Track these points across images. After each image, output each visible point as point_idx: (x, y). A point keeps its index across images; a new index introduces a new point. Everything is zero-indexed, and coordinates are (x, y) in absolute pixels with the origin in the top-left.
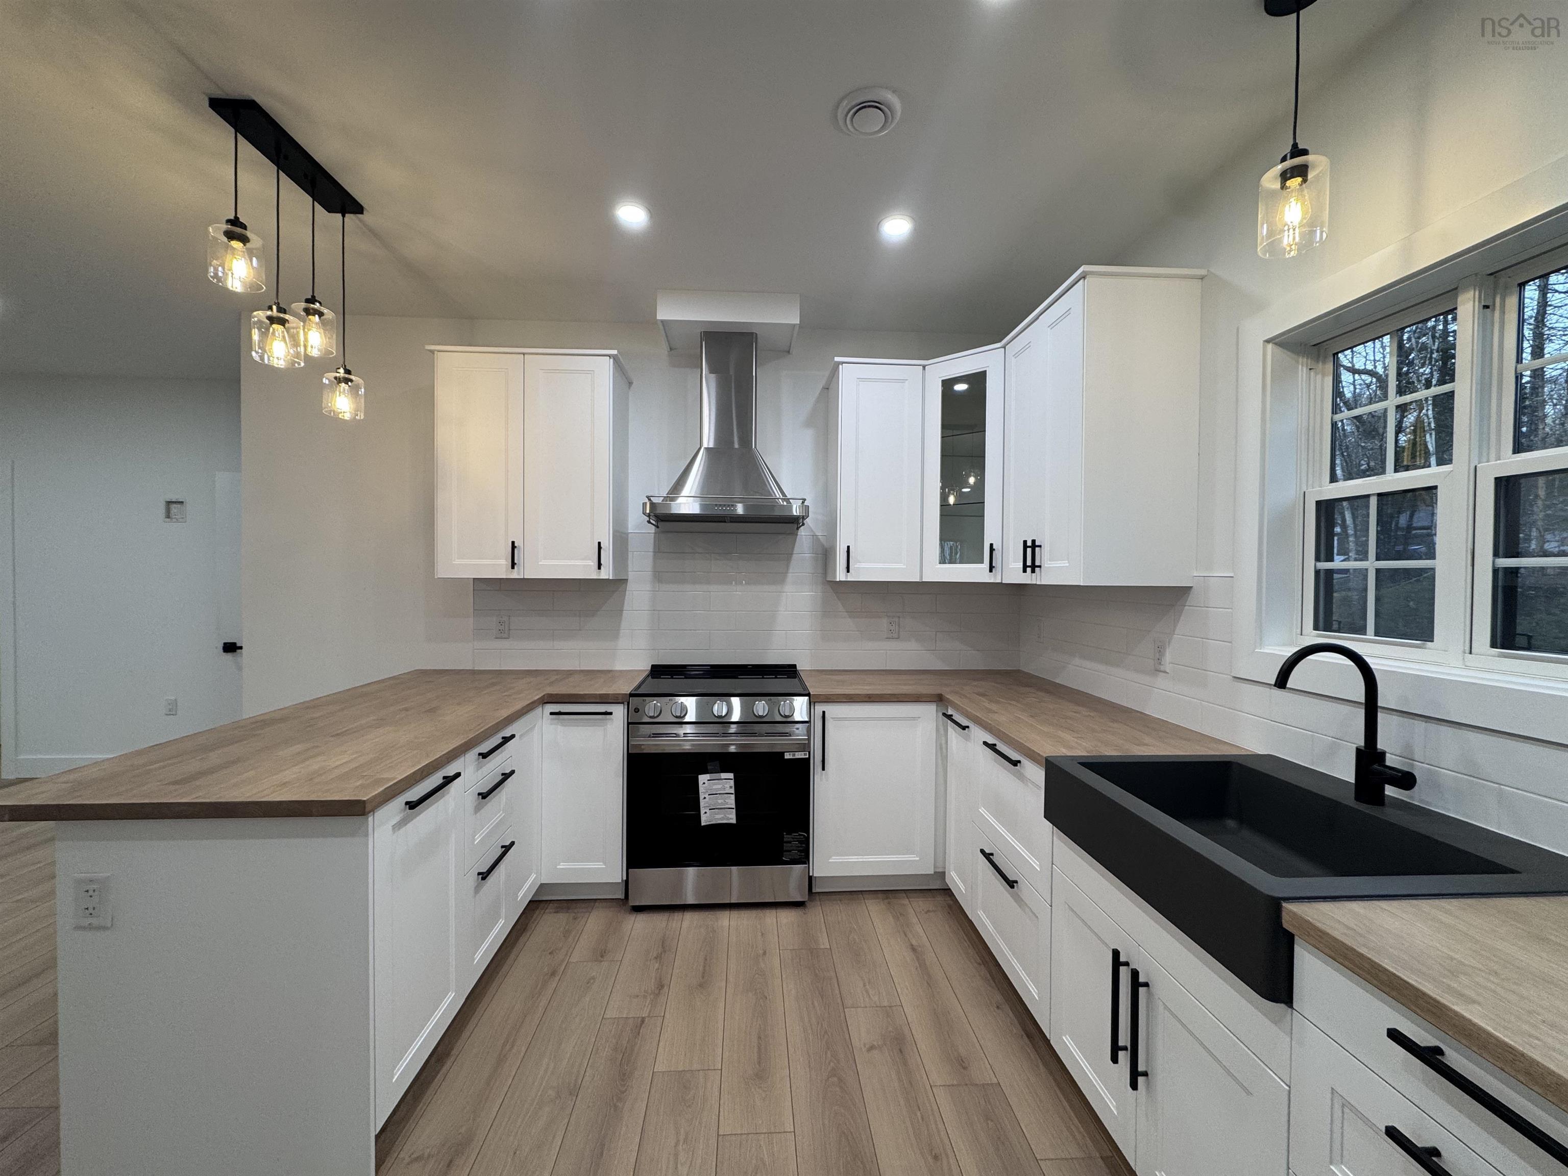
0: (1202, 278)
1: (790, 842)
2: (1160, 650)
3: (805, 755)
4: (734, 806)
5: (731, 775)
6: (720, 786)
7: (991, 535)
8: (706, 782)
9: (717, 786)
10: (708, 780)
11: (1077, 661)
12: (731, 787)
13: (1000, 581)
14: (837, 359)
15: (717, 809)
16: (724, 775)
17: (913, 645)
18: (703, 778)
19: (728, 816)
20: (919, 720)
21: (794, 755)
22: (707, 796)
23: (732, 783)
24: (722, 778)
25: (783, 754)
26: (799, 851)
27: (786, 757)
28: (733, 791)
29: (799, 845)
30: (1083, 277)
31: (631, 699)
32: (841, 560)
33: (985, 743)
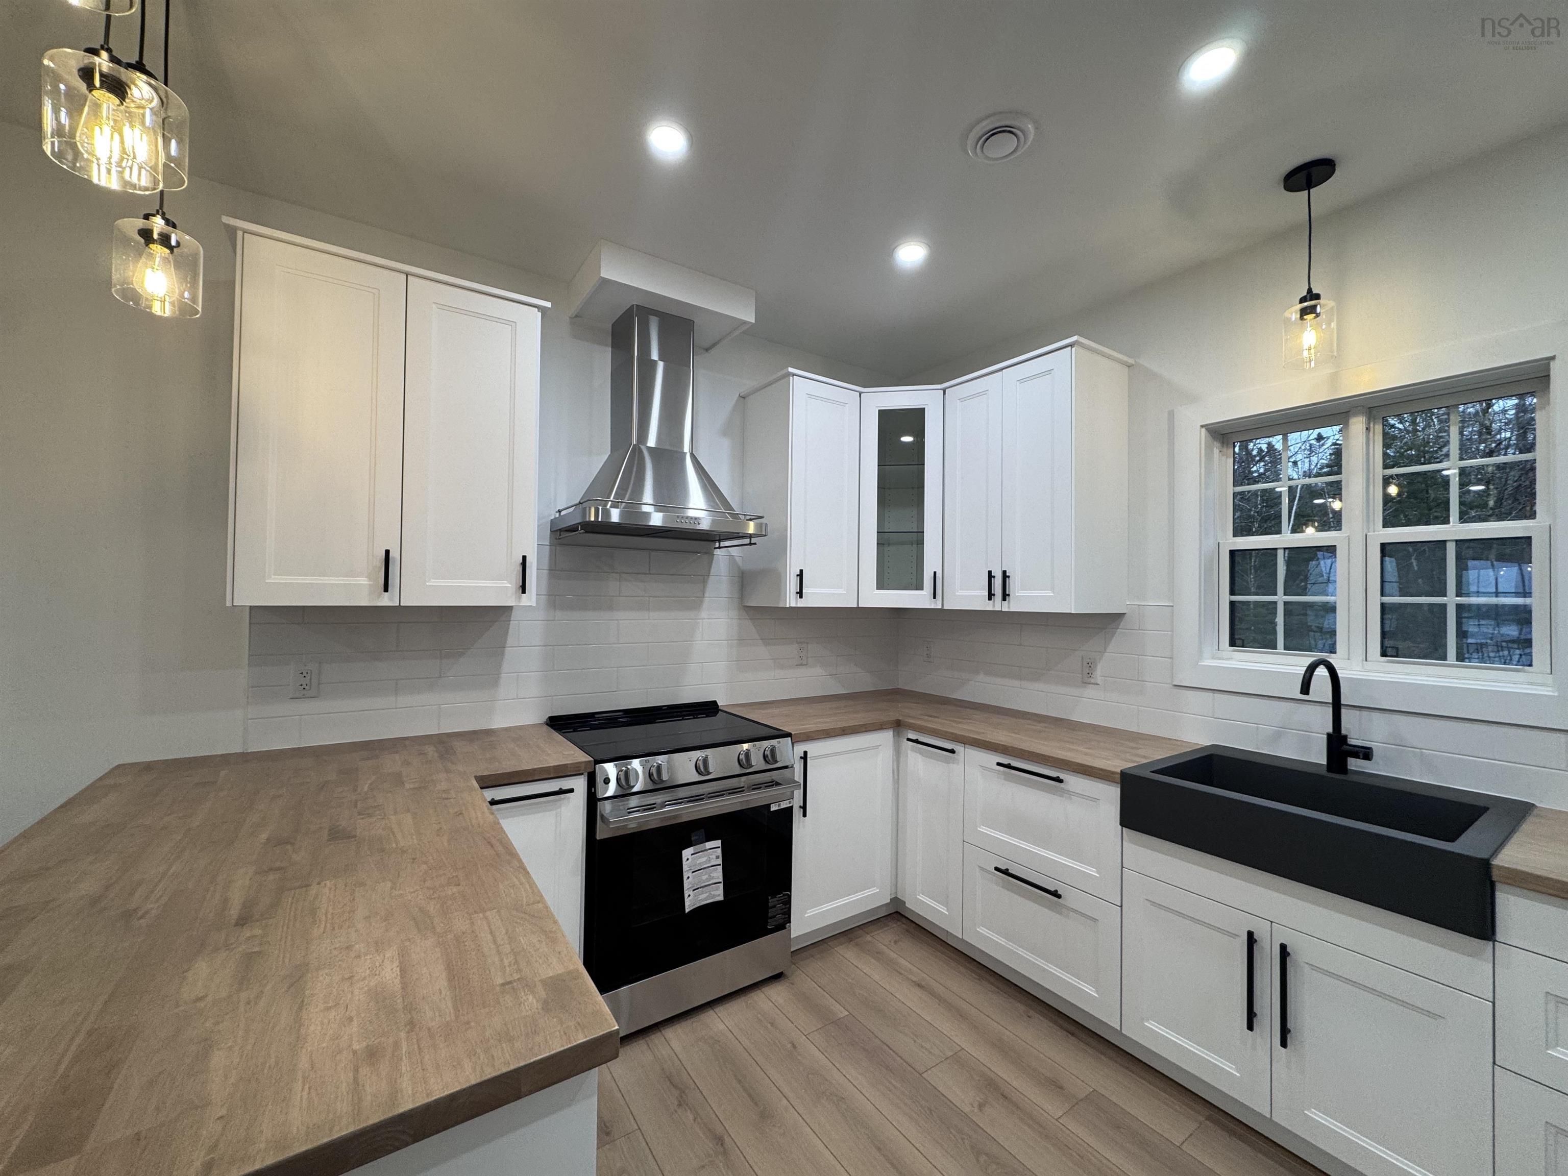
0: (1129, 366)
1: (774, 906)
2: (1092, 666)
3: (790, 803)
4: (721, 880)
5: (718, 843)
6: (704, 859)
7: (931, 563)
8: (690, 857)
9: (702, 859)
10: (692, 855)
12: (717, 857)
13: (940, 607)
14: (791, 370)
15: (701, 887)
16: (709, 845)
17: (819, 670)
18: (687, 853)
19: (712, 893)
20: (880, 748)
21: (779, 805)
22: (690, 874)
23: (719, 851)
24: (708, 848)
25: (769, 806)
26: (783, 914)
27: (772, 810)
28: (720, 861)
29: (784, 907)
30: (1071, 345)
31: (597, 766)
32: (792, 585)
33: (999, 764)
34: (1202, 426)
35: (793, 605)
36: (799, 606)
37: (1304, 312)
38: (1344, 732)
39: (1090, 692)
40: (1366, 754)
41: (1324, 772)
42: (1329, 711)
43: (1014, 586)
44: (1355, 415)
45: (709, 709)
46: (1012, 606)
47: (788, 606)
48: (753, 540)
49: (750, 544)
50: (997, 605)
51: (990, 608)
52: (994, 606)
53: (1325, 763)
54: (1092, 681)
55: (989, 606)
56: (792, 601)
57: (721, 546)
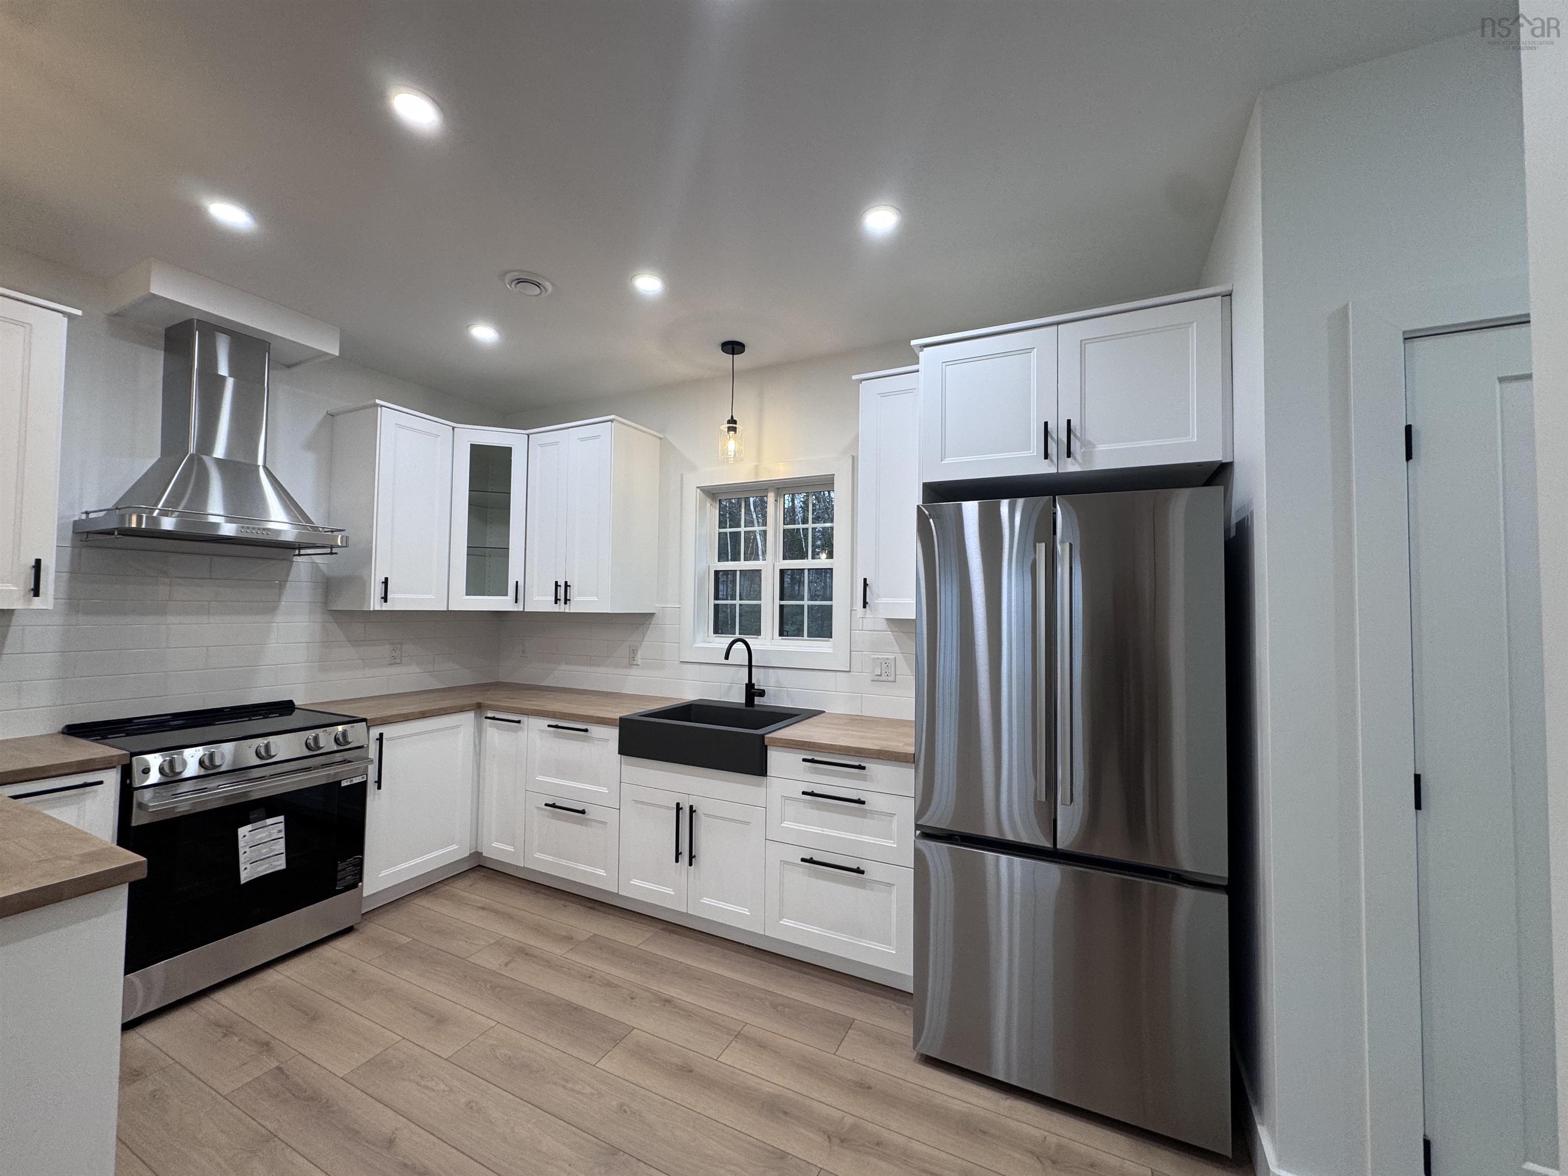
0: (661, 439)
1: (344, 869)
2: (634, 652)
3: (363, 778)
4: (283, 851)
5: (281, 818)
6: (264, 835)
7: (515, 574)
8: (247, 834)
9: (262, 835)
10: (250, 831)
11: (564, 667)
12: (280, 831)
13: (522, 610)
14: (378, 401)
15: (260, 860)
16: (269, 821)
17: (414, 669)
18: (243, 831)
19: (273, 863)
20: (462, 727)
21: (352, 781)
22: (247, 849)
23: (282, 826)
24: (268, 824)
25: (340, 782)
26: (353, 875)
27: (343, 785)
28: (282, 834)
29: (354, 869)
30: (612, 421)
31: (134, 758)
32: (376, 590)
33: (549, 726)
34: (698, 487)
35: (377, 608)
36: (383, 609)
38: (753, 682)
39: (633, 671)
40: (762, 693)
41: (744, 707)
43: (573, 593)
44: (770, 492)
45: (286, 708)
46: (573, 608)
47: (372, 609)
48: (334, 550)
49: (331, 553)
51: (557, 610)
52: (560, 609)
53: (744, 702)
54: (635, 663)
55: (556, 609)
56: (375, 604)
57: (301, 553)
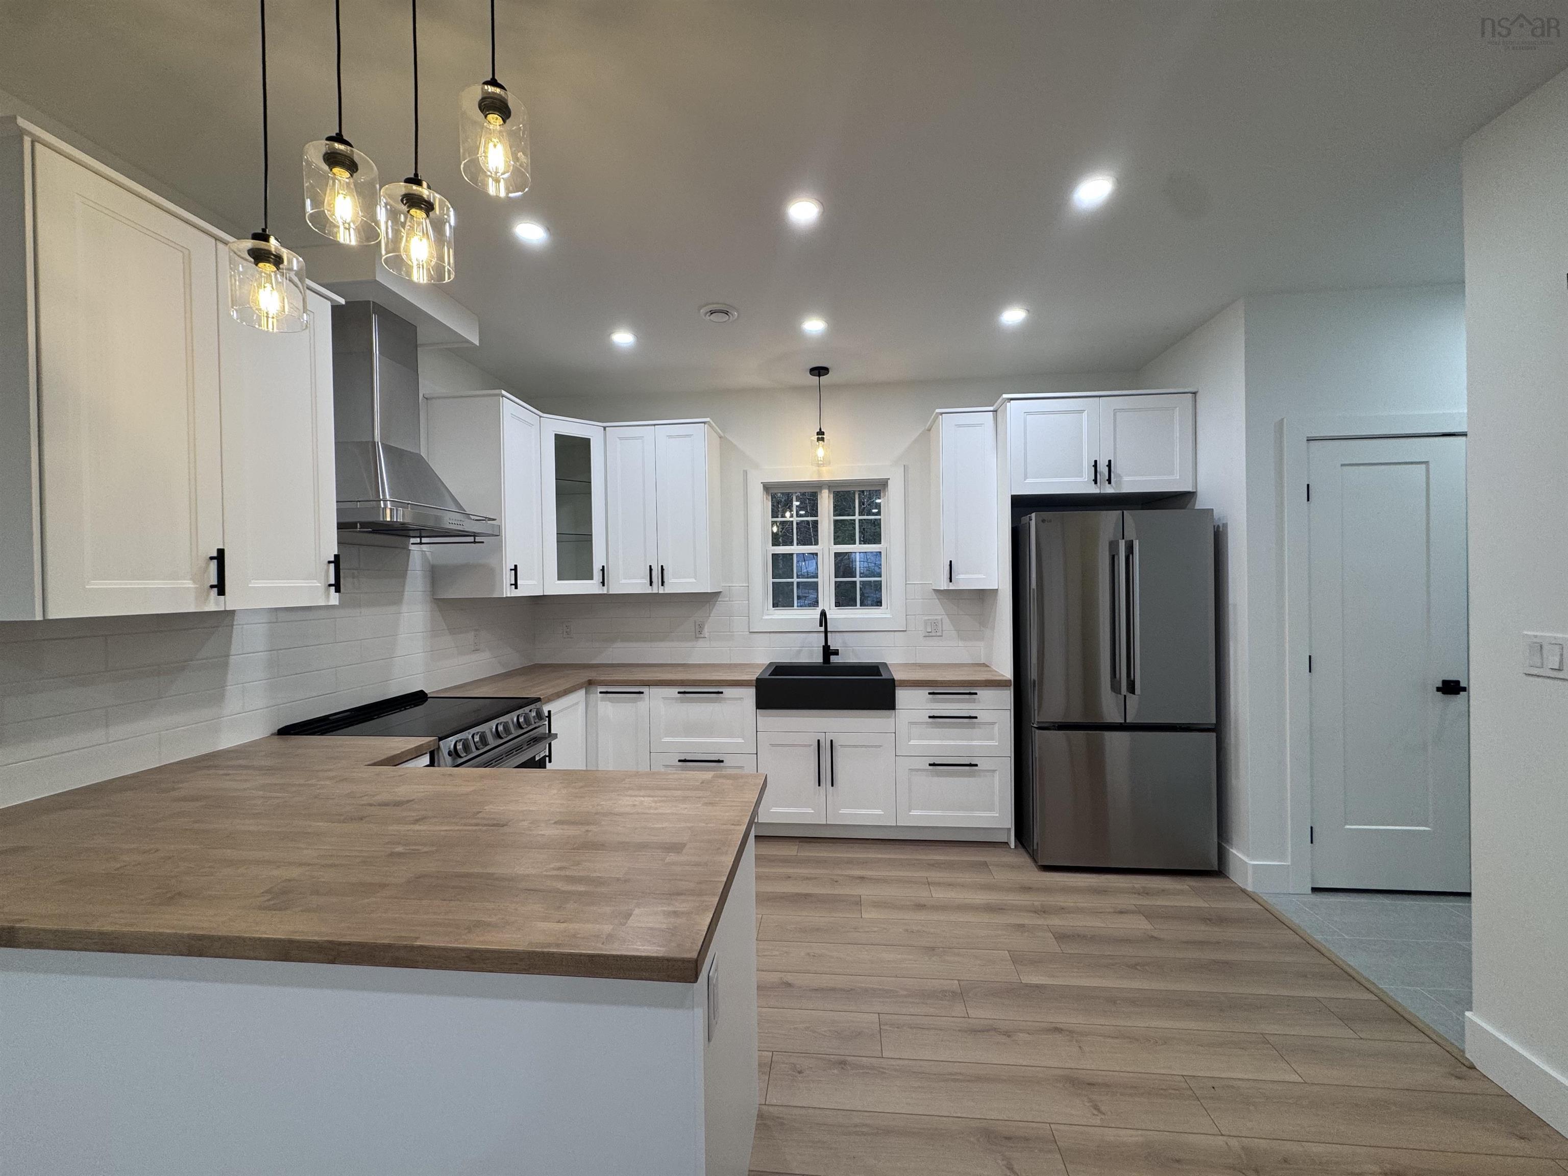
0: (721, 437)
2: (701, 627)
7: (598, 561)
17: (487, 654)
20: (580, 703)
30: (704, 423)
31: (441, 742)
32: (508, 578)
33: (679, 693)
34: (759, 483)
35: (502, 595)
36: (514, 596)
37: (818, 439)
38: (829, 644)
39: (701, 643)
40: (836, 653)
41: (822, 664)
42: (823, 635)
43: (669, 576)
44: (825, 489)
45: (418, 698)
46: (668, 589)
47: (505, 596)
50: (656, 589)
52: (652, 590)
53: (822, 661)
54: (702, 636)
56: (509, 592)
